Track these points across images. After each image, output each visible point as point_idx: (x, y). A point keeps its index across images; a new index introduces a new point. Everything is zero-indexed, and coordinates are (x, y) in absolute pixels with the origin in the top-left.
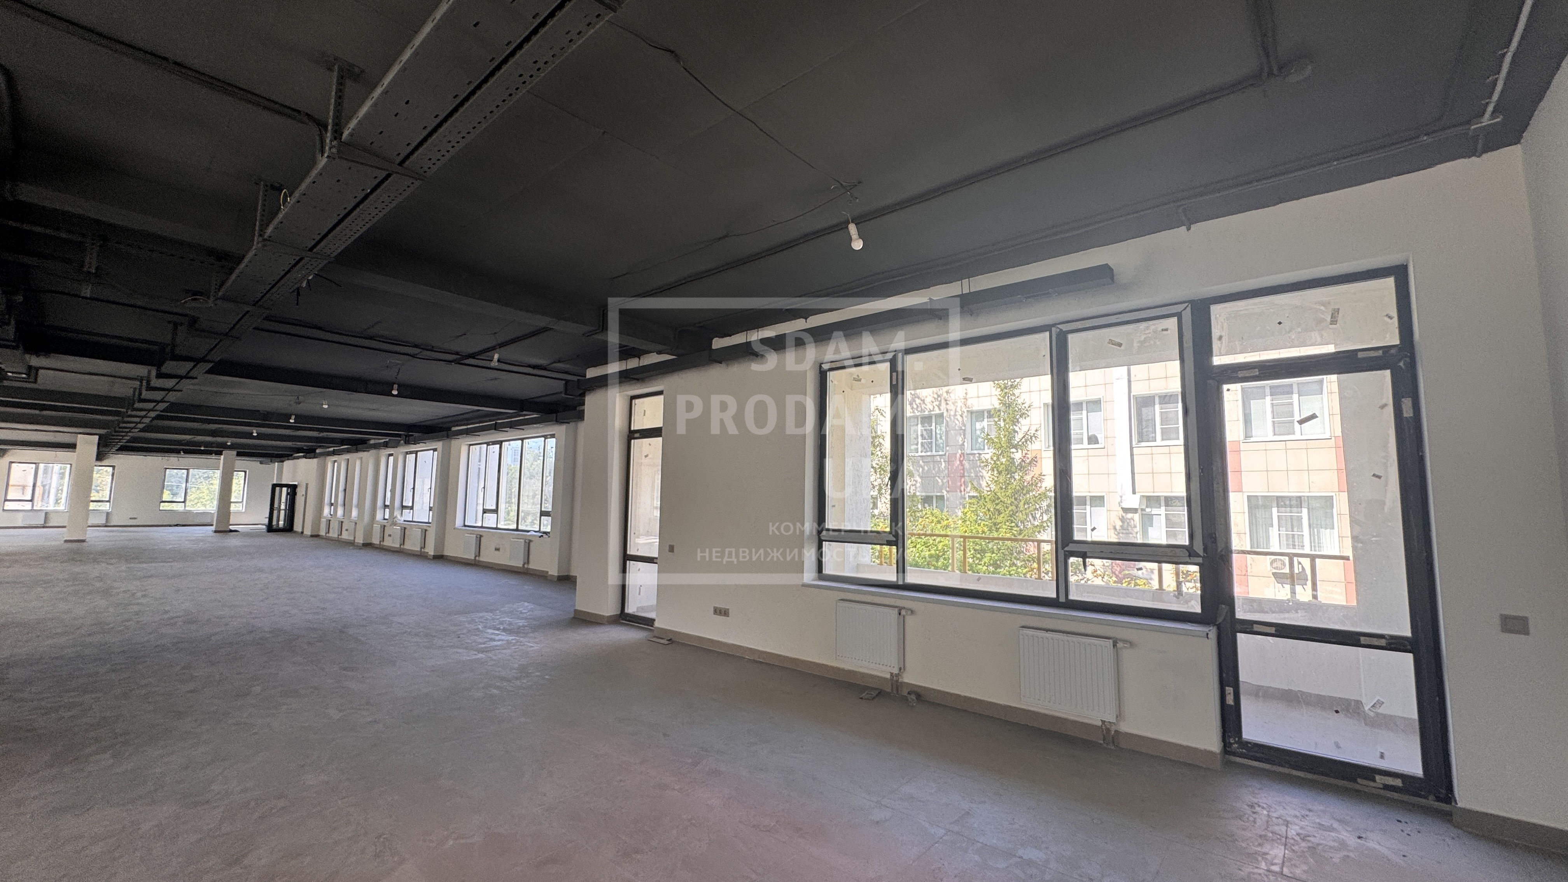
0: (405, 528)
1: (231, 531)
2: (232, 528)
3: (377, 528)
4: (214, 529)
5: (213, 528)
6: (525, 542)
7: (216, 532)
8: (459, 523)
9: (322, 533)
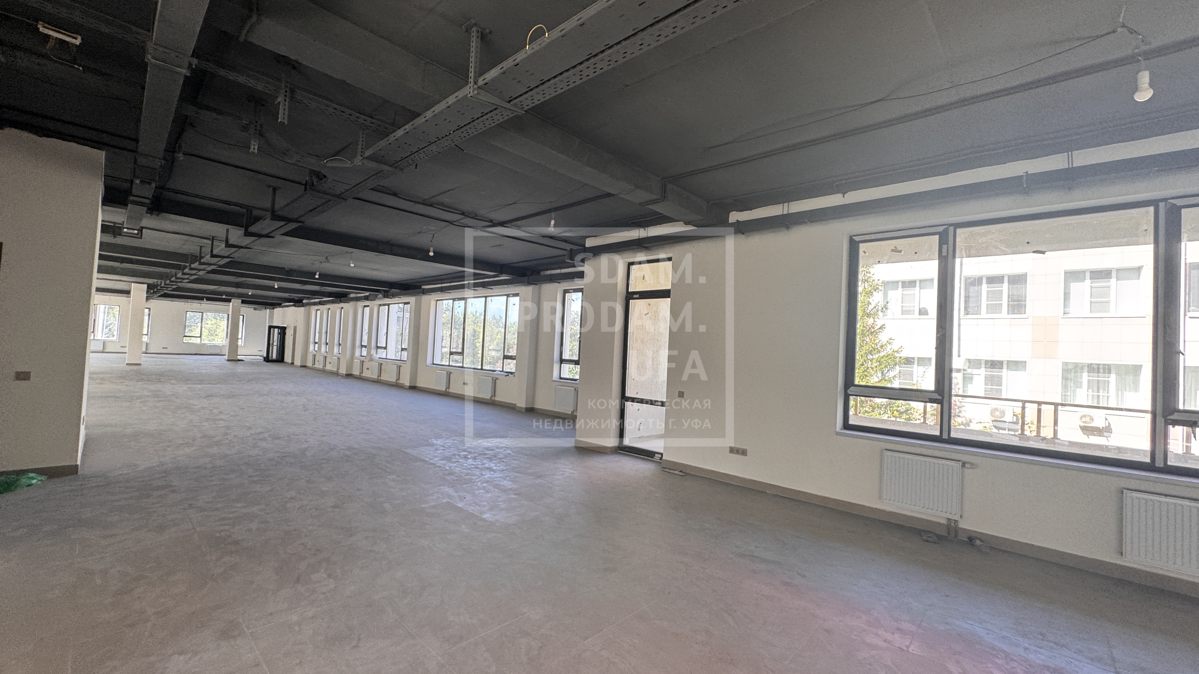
0: (381, 364)
1: (239, 360)
2: (239, 357)
3: (357, 362)
4: (227, 359)
5: (226, 357)
6: (493, 379)
7: (228, 360)
8: (429, 361)
9: (309, 364)
